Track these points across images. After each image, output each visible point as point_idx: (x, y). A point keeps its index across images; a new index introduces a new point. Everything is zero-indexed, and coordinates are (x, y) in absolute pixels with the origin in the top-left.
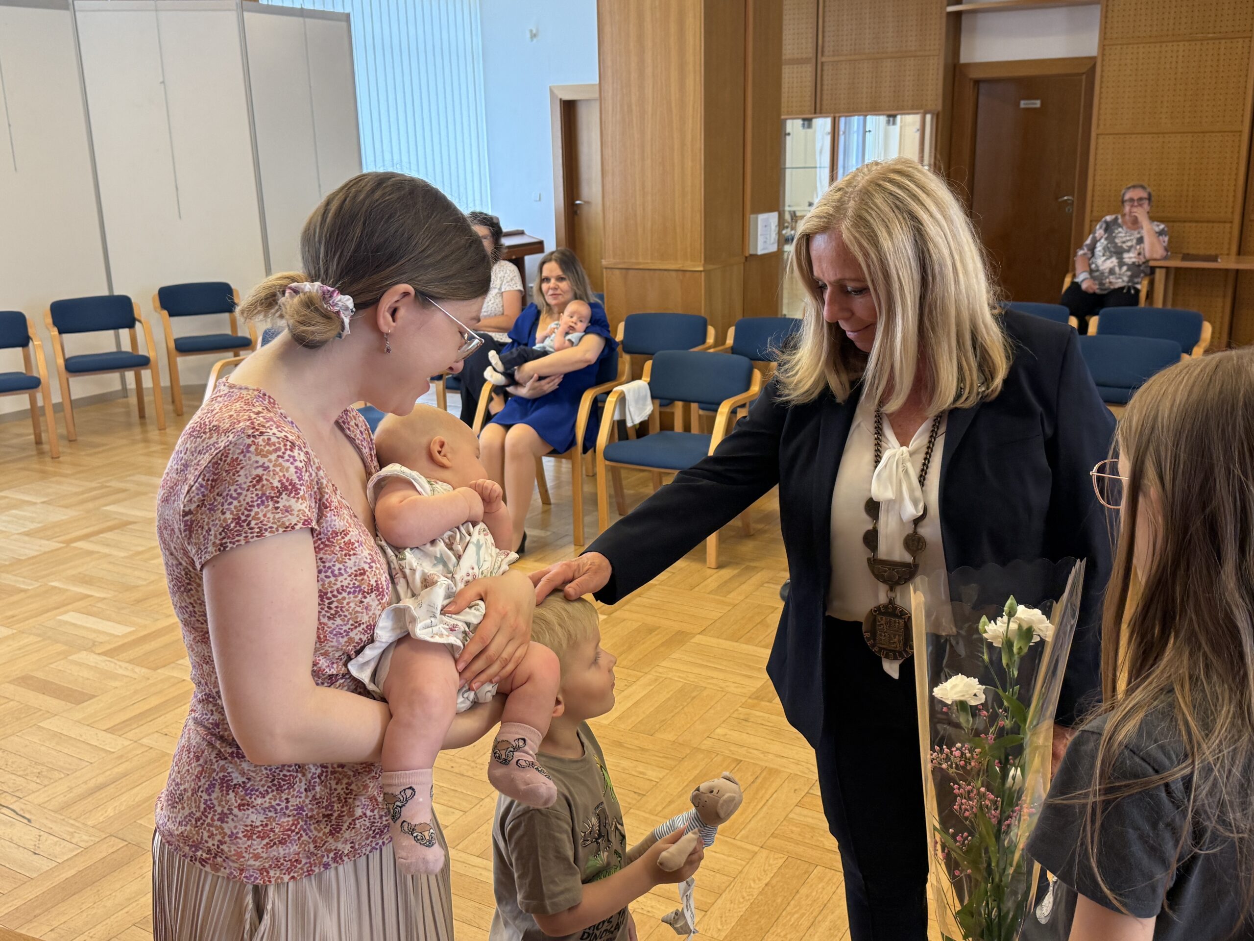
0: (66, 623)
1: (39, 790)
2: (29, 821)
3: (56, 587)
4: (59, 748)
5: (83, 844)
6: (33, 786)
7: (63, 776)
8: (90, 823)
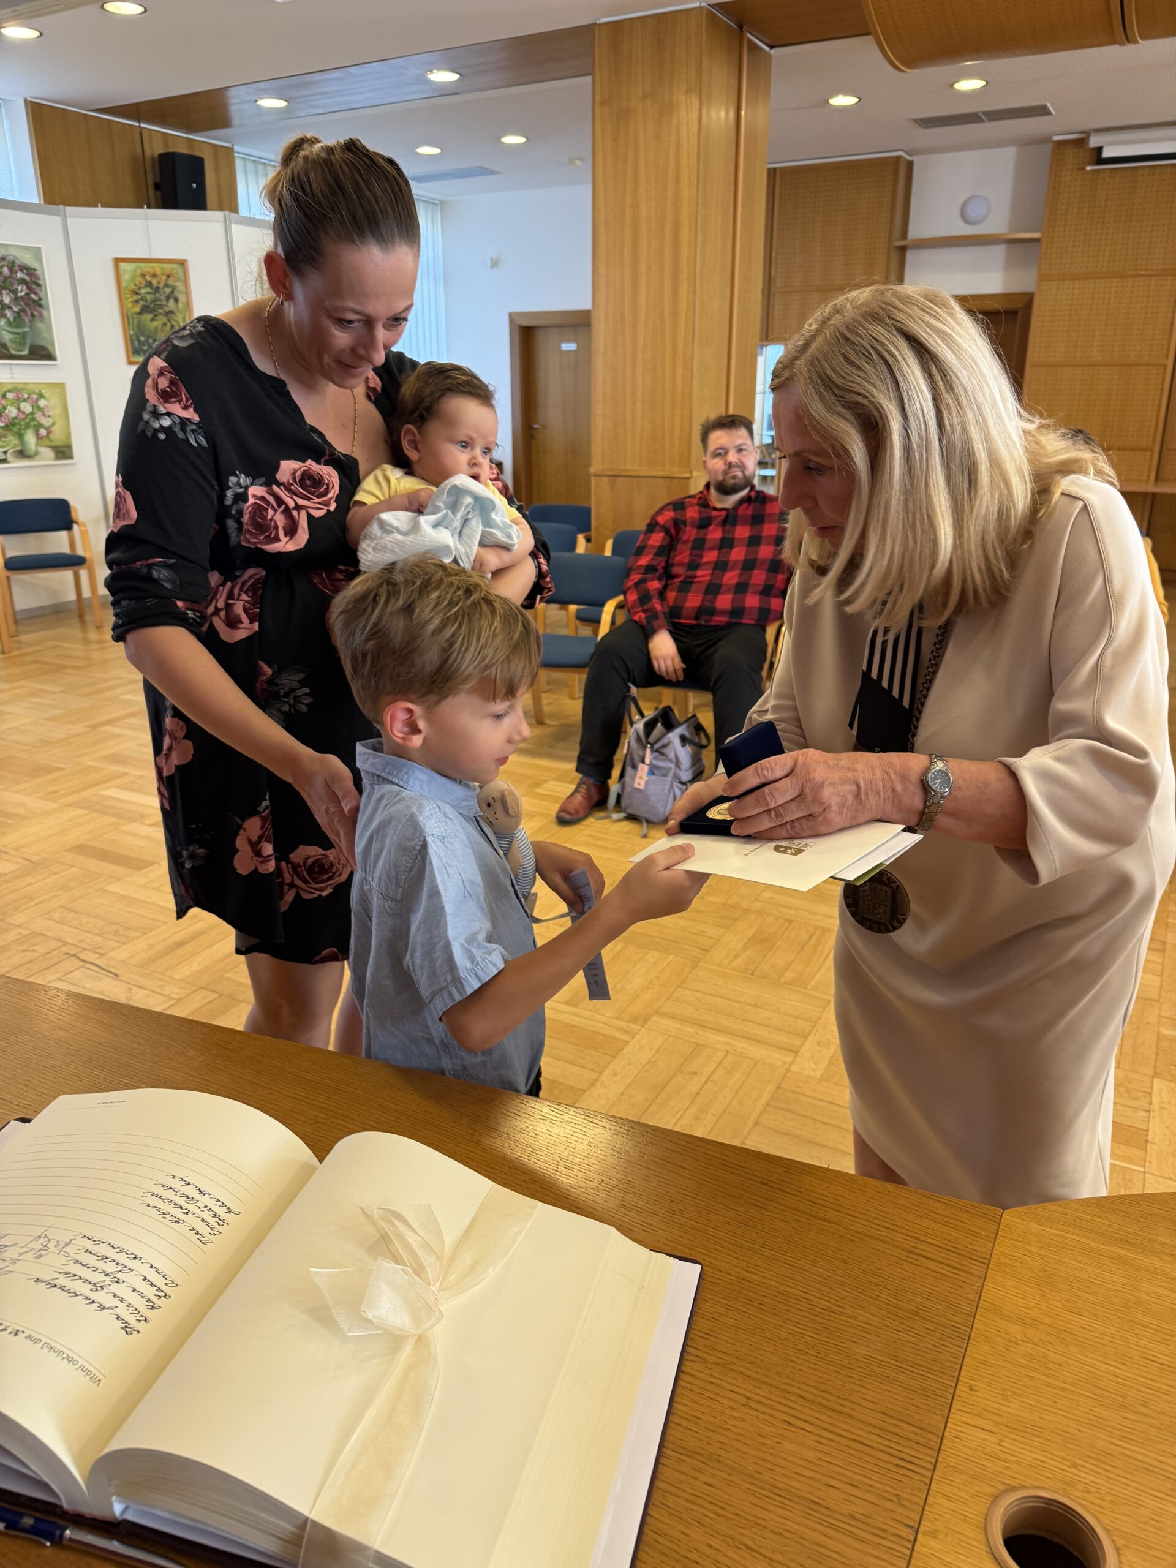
0: (110, 797)
1: (119, 947)
2: (116, 975)
3: (91, 767)
4: (129, 909)
5: (175, 996)
6: (112, 944)
7: (140, 934)
8: (177, 976)
